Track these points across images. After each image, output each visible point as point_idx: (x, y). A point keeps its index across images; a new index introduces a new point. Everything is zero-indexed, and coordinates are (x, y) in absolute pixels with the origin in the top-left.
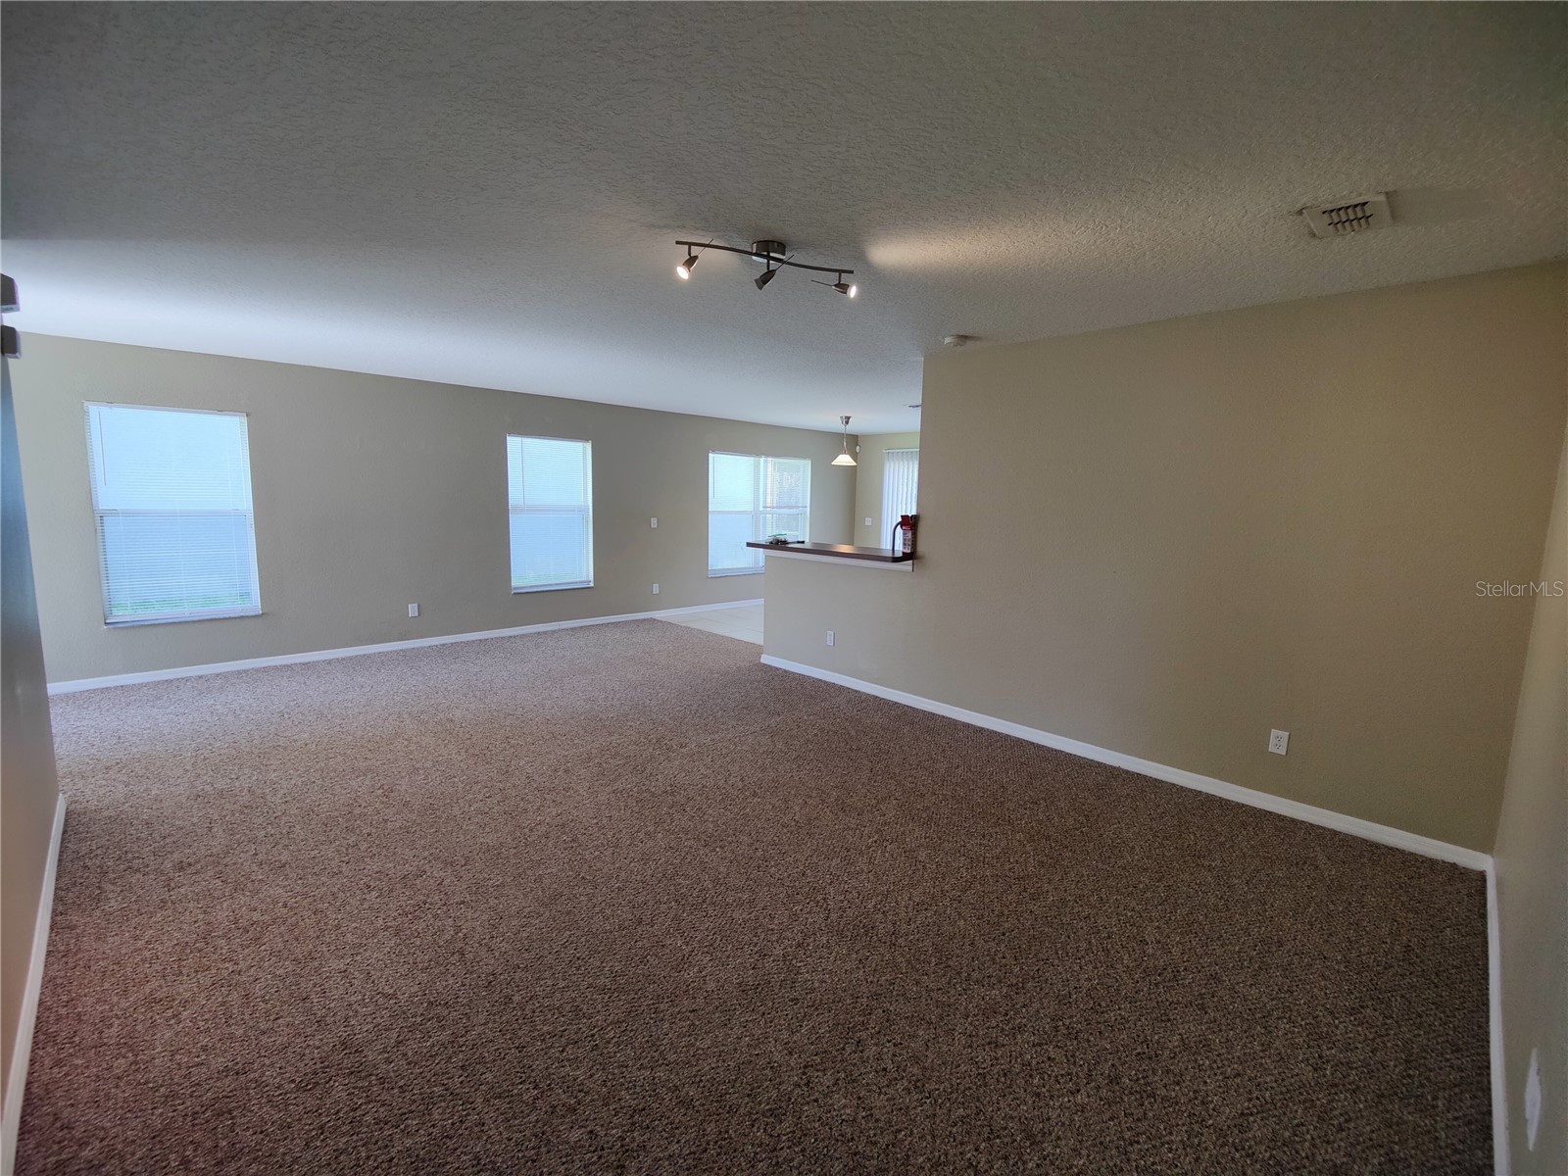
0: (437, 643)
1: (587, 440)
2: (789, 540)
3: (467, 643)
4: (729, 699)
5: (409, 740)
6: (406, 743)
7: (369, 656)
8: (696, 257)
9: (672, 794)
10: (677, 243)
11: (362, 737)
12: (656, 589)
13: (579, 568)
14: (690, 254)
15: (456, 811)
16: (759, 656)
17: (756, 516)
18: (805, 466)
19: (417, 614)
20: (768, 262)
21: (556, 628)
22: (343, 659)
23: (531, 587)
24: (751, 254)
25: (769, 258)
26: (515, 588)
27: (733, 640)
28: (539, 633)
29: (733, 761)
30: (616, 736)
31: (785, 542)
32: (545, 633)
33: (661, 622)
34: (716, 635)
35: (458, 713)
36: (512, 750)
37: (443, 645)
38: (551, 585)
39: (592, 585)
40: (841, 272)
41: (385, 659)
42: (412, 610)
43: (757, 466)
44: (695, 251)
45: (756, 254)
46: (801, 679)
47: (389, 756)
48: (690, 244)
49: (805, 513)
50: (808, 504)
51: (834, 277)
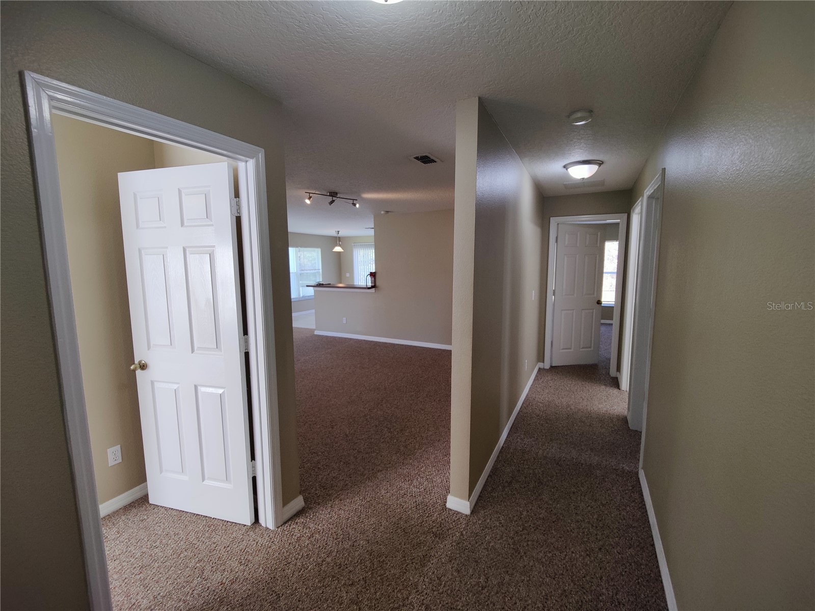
10: (306, 193)
14: (310, 196)
16: (313, 332)
18: (318, 251)
20: (333, 198)
24: (327, 196)
25: (333, 196)
31: (323, 284)
40: (354, 200)
45: (329, 196)
46: (334, 338)
48: (309, 194)
49: (319, 272)
50: (320, 268)
51: (352, 201)
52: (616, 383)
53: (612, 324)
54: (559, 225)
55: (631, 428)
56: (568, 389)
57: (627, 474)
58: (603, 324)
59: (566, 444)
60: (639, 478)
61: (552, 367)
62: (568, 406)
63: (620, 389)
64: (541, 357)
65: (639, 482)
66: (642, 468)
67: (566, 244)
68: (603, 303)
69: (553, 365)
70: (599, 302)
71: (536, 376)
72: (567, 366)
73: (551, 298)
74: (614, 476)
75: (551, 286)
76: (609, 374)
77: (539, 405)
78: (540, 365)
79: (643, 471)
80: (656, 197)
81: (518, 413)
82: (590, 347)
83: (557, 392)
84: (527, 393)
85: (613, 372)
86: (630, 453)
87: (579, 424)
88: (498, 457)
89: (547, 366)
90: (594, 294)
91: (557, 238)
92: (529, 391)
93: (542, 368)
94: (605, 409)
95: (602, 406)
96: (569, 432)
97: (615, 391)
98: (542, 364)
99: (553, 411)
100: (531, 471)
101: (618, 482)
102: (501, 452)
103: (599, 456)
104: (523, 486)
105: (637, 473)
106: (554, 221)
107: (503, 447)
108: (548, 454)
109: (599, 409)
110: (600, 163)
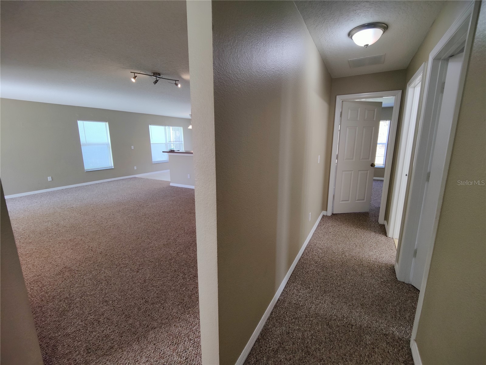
0: (60, 189)
1: (106, 122)
2: (175, 150)
3: (71, 188)
4: (161, 194)
5: (60, 213)
6: (59, 214)
7: (35, 195)
8: (136, 76)
9: (145, 215)
10: (131, 72)
11: (43, 214)
12: (135, 168)
13: (109, 163)
14: (135, 75)
15: (81, 226)
16: (170, 183)
17: (166, 144)
18: (181, 129)
19: (51, 180)
20: (156, 78)
21: (103, 182)
22: (26, 196)
23: (92, 169)
24: (151, 76)
25: (156, 77)
26: (86, 170)
27: (161, 181)
28: (96, 184)
29: (162, 207)
30: (127, 206)
31: (174, 151)
32: (98, 183)
33: (138, 178)
34: (156, 180)
35: (74, 206)
36: (95, 212)
37: (62, 189)
38: (99, 168)
39: (113, 168)
40: (176, 80)
41: (42, 195)
42: (49, 179)
43: (165, 130)
44: (136, 75)
45: (153, 76)
46: (182, 189)
47: (54, 217)
48: (134, 73)
49: (182, 143)
50: (183, 140)
51: (174, 82)
52: (383, 230)
53: (382, 181)
54: (343, 102)
55: (398, 279)
56: (344, 235)
57: (397, 342)
58: (374, 180)
59: (338, 297)
60: (410, 350)
61: (333, 214)
62: (343, 253)
63: (387, 236)
64: (325, 207)
65: (411, 356)
66: (415, 340)
67: (349, 118)
68: (376, 165)
69: (334, 213)
70: (373, 165)
71: (320, 222)
72: (345, 214)
73: (334, 161)
74: (384, 345)
75: (335, 151)
76: (378, 221)
77: (319, 252)
78: (324, 213)
79: (416, 344)
80: (442, 58)
81: (300, 259)
82: (364, 200)
83: (335, 238)
84: (310, 238)
85: (381, 220)
86: (400, 311)
87: (352, 272)
88: (271, 314)
89: (329, 214)
90: (369, 158)
91: (341, 113)
92: (312, 237)
93: (326, 215)
94: (375, 257)
95: (372, 253)
96: (342, 283)
97: (383, 238)
98: (326, 212)
99: (330, 257)
100: (300, 335)
101: (388, 355)
102: (276, 307)
103: (369, 315)
104: (288, 357)
105: (408, 342)
106: (339, 99)
107: (279, 300)
108: (320, 310)
109: (370, 256)
110: (385, 27)
